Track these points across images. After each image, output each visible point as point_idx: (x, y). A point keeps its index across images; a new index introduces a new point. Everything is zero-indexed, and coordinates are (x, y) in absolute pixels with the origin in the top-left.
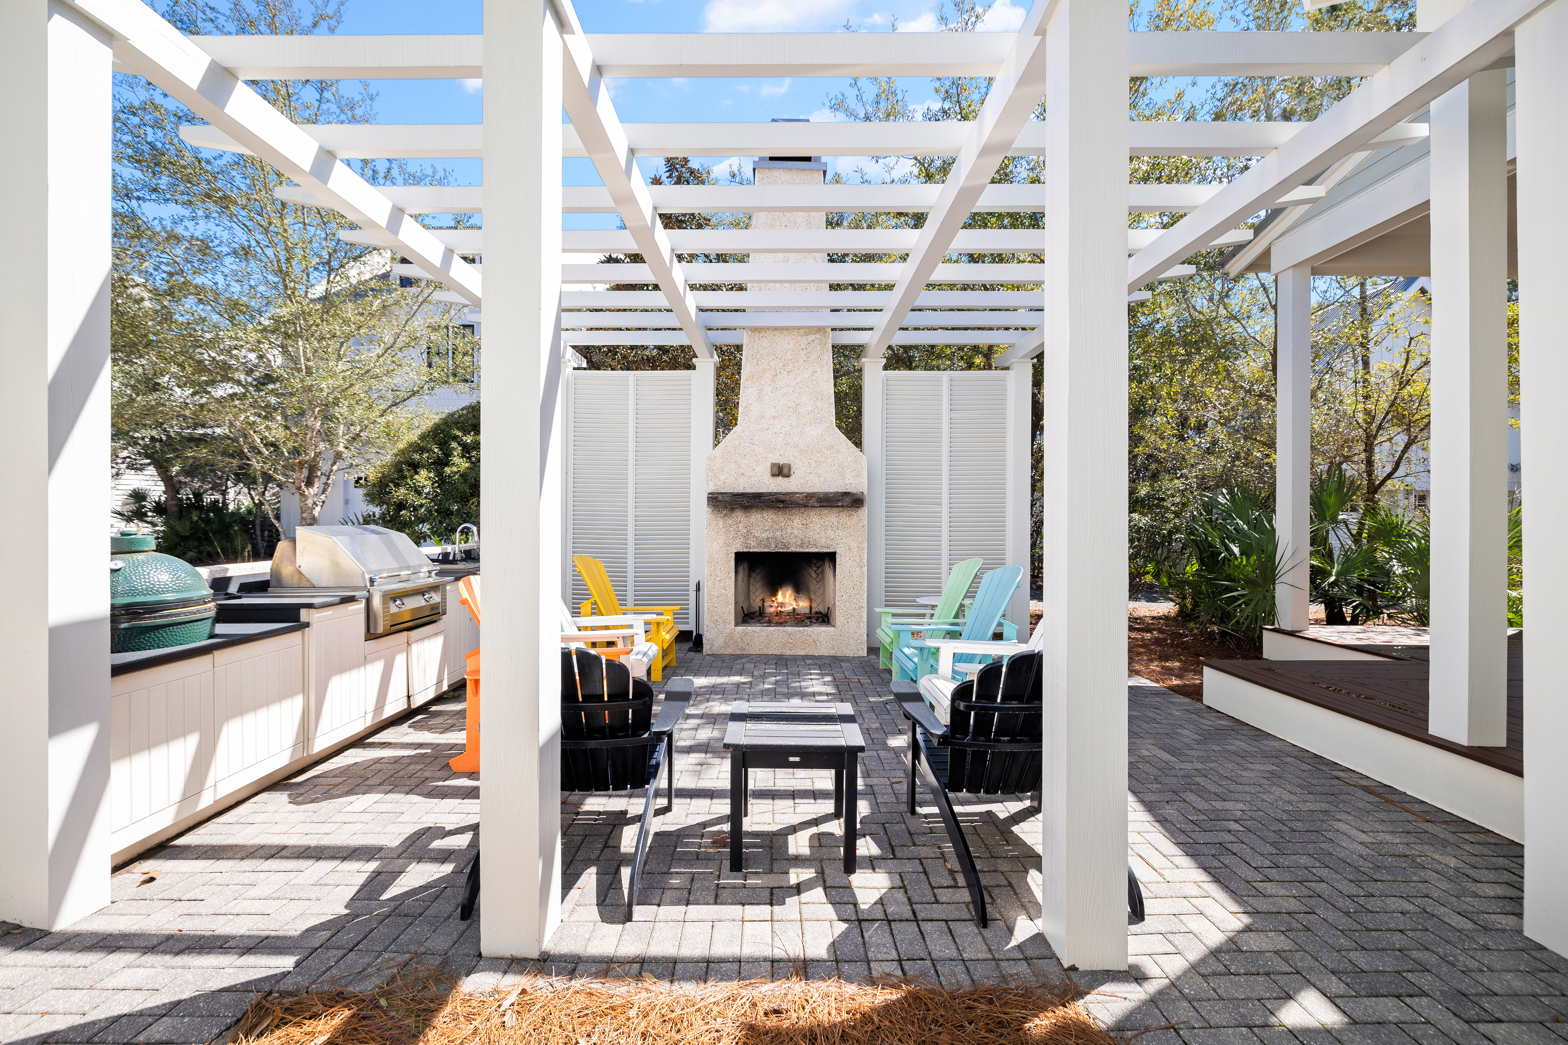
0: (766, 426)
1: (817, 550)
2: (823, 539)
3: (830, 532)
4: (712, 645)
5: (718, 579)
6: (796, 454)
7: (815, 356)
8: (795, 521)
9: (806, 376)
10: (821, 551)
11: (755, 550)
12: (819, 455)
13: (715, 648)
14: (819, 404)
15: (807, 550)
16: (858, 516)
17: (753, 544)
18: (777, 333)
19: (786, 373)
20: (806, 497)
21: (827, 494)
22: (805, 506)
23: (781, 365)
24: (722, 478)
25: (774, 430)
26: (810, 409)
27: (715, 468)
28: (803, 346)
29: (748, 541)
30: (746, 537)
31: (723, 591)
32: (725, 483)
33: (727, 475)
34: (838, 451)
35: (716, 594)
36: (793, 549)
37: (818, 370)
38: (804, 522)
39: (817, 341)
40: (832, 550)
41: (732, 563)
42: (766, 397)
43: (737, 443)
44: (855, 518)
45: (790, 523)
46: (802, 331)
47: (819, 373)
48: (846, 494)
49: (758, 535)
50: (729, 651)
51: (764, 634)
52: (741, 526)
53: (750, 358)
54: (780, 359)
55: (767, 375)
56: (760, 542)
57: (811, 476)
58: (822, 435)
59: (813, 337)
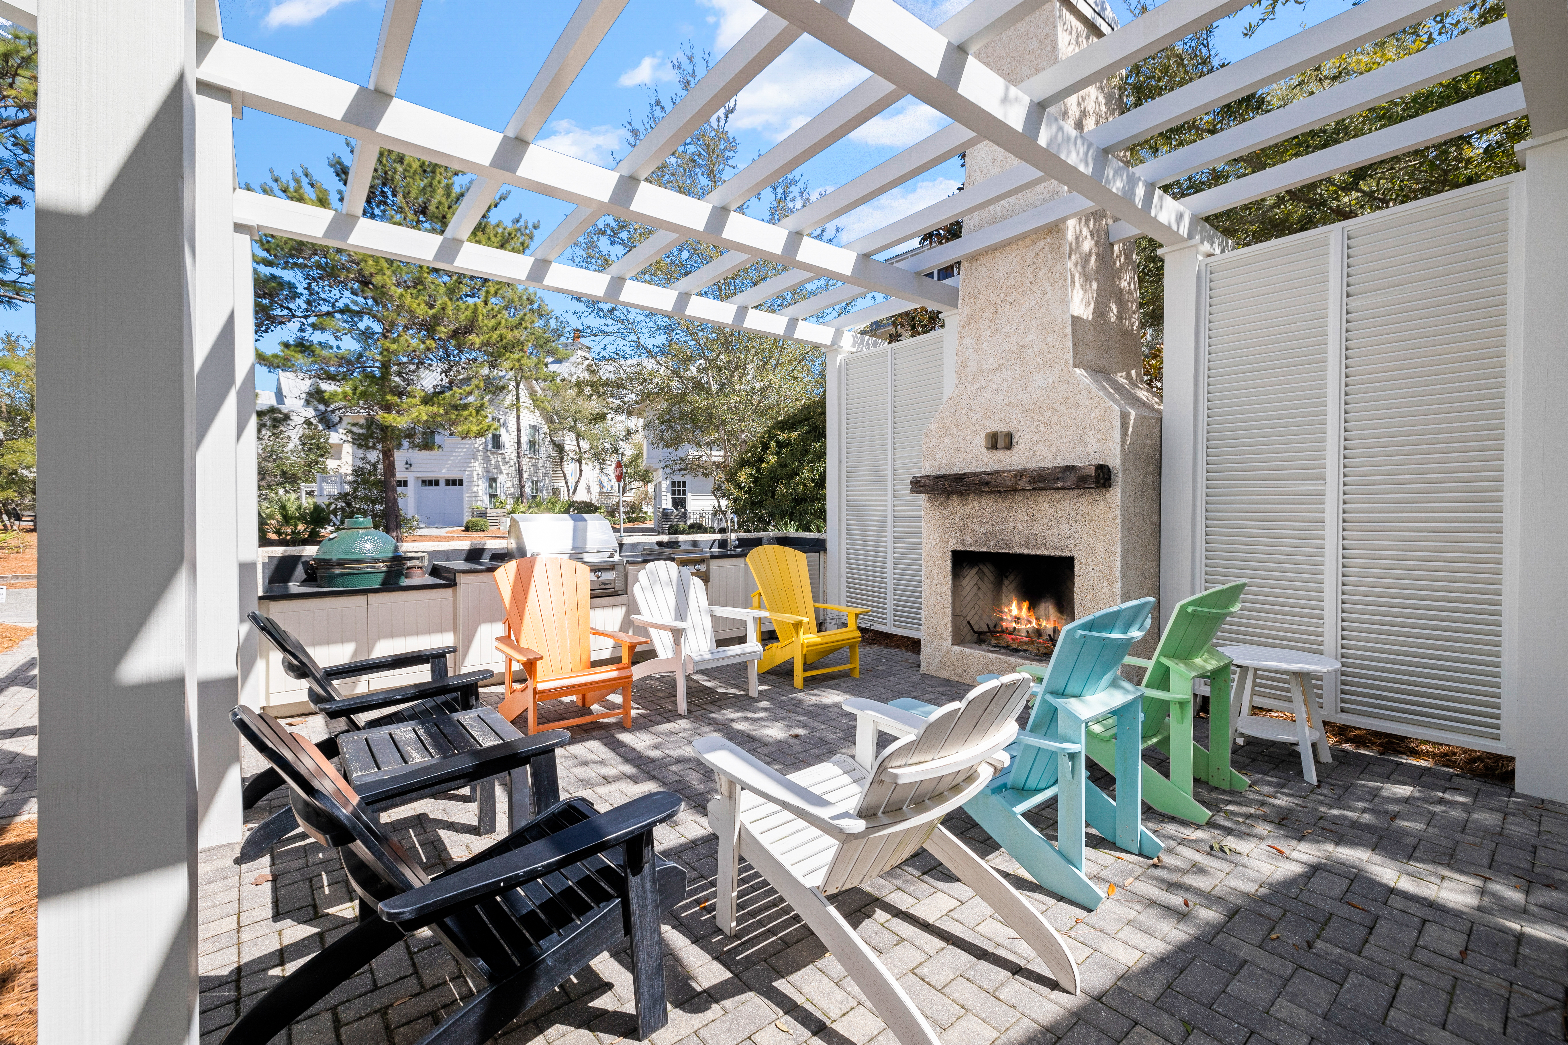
0: (984, 383)
1: (1046, 553)
2: (1055, 537)
3: (1065, 527)
4: (929, 663)
5: (935, 582)
6: (1020, 416)
7: (1044, 271)
8: (1019, 511)
9: (1033, 302)
10: (1053, 554)
11: (972, 549)
12: (1050, 413)
13: (931, 667)
14: (1050, 339)
15: (1034, 552)
16: (1106, 502)
17: (970, 540)
18: (997, 254)
19: (1008, 305)
20: (1015, 476)
21: (1042, 470)
22: (1015, 490)
23: (1002, 295)
24: (938, 456)
25: (994, 386)
26: (1037, 348)
27: (931, 445)
28: (1029, 262)
29: (965, 537)
30: (962, 532)
31: (939, 598)
32: (940, 462)
33: (942, 453)
34: (1076, 404)
35: (932, 601)
36: (1016, 550)
37: (1049, 289)
38: (1030, 512)
39: (1047, 248)
40: (1066, 554)
41: (949, 564)
42: (985, 344)
43: (953, 411)
44: (1101, 507)
45: (1012, 513)
46: (1028, 240)
47: (1050, 293)
48: (1070, 469)
49: (975, 529)
50: (945, 675)
51: (983, 661)
52: (957, 517)
53: (967, 297)
54: (1001, 288)
55: (986, 315)
56: (977, 537)
57: (1039, 446)
58: (1053, 385)
59: (1042, 244)
